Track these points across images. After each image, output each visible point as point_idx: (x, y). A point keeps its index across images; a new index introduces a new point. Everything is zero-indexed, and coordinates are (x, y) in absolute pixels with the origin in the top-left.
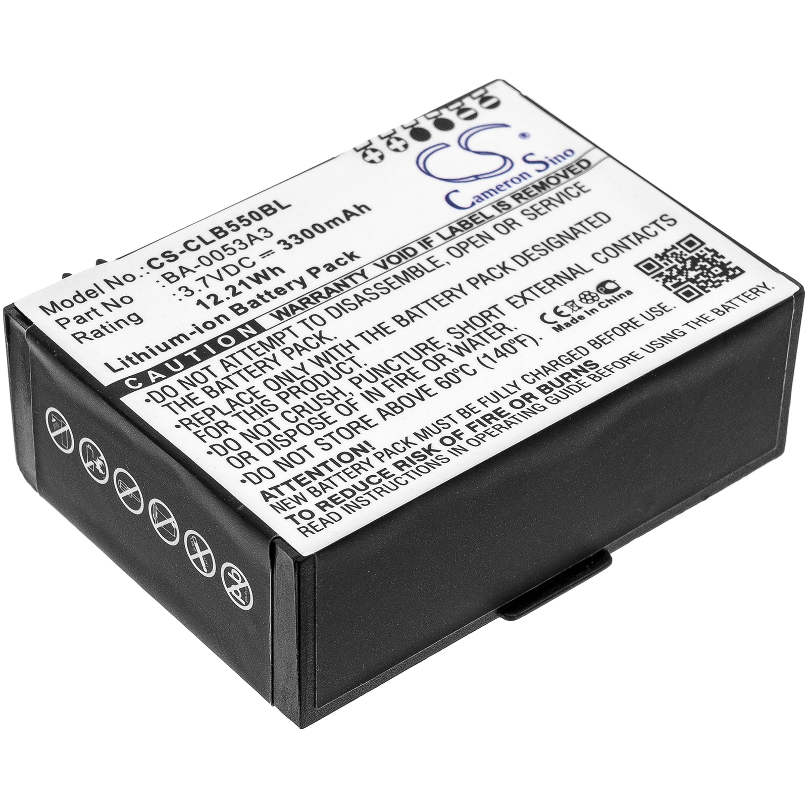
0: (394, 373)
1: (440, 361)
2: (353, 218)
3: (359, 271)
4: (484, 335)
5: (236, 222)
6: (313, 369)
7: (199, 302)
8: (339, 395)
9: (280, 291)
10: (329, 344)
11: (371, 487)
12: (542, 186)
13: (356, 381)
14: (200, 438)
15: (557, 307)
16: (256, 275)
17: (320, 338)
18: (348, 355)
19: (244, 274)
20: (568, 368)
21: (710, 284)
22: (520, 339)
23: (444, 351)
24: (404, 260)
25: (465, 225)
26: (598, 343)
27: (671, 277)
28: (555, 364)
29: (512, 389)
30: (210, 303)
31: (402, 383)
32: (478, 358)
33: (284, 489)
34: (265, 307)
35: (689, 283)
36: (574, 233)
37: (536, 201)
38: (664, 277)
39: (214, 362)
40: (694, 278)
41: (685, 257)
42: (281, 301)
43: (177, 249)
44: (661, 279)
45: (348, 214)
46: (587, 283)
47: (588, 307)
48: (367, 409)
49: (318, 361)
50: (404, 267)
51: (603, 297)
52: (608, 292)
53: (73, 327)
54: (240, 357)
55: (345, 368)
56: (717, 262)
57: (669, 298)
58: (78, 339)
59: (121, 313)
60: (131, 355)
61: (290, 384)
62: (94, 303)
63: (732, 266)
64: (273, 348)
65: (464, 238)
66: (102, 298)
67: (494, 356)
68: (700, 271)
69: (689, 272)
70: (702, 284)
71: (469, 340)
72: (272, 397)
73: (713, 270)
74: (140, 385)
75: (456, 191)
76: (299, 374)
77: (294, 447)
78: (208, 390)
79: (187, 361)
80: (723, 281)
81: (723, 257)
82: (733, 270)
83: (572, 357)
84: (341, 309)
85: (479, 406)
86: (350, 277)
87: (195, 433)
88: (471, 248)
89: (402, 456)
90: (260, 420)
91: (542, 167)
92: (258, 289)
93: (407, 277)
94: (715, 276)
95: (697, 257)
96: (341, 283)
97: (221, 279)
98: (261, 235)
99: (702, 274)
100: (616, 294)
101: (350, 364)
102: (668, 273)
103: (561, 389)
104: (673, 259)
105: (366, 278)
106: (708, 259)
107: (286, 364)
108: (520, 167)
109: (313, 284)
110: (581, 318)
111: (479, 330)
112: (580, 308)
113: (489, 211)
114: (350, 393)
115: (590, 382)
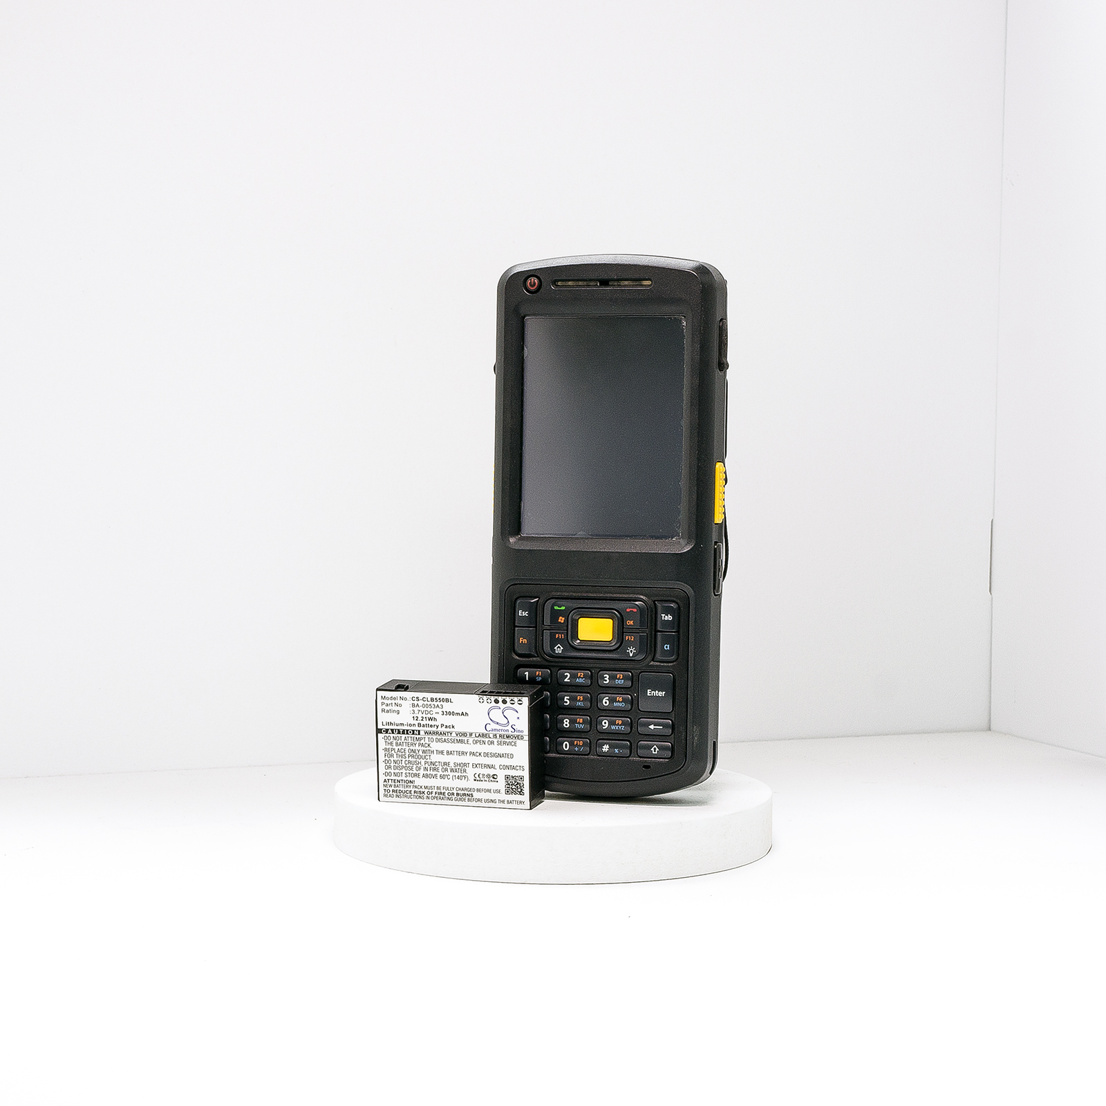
0: (434, 766)
1: (446, 770)
2: (462, 716)
3: (451, 732)
6: (421, 753)
7: (413, 717)
9: (431, 726)
10: (429, 748)
11: (405, 794)
12: (508, 737)
13: (426, 762)
15: (480, 774)
16: (430, 718)
17: (429, 745)
18: (430, 754)
19: (429, 716)
20: (466, 792)
21: (515, 793)
22: (465, 777)
23: (449, 768)
24: (462, 736)
25: (483, 735)
26: (478, 790)
28: (466, 789)
29: (452, 789)
30: (415, 718)
31: (434, 769)
33: (390, 781)
34: (425, 729)
35: (511, 789)
36: (501, 756)
37: (503, 740)
38: (508, 783)
39: (403, 736)
41: (517, 781)
42: (430, 729)
44: (506, 783)
45: (462, 714)
46: (492, 772)
47: (486, 779)
48: (422, 772)
49: (424, 752)
50: (461, 738)
51: (492, 779)
52: (494, 778)
53: (384, 707)
54: (410, 738)
55: (427, 757)
56: (522, 788)
57: (503, 791)
58: (382, 711)
59: (396, 708)
60: (389, 722)
61: (413, 753)
62: (393, 702)
63: (523, 791)
64: (418, 741)
65: (479, 739)
66: (396, 701)
67: (456, 777)
70: (513, 791)
71: (456, 769)
72: (407, 753)
73: (519, 789)
76: (417, 752)
77: (400, 772)
78: (397, 743)
79: (399, 733)
80: (518, 794)
83: (470, 790)
84: (439, 740)
85: (442, 789)
86: (448, 733)
88: (478, 743)
89: (417, 790)
90: (400, 759)
92: (428, 722)
93: (461, 741)
94: (518, 791)
95: (519, 783)
96: (445, 733)
97: (423, 714)
98: (440, 707)
99: (516, 789)
100: (494, 780)
101: (429, 757)
103: (460, 797)
104: (514, 780)
105: (451, 735)
107: (417, 747)
108: (509, 728)
109: (439, 728)
110: (482, 781)
112: (484, 778)
113: (491, 736)
114: (422, 765)
115: (467, 800)
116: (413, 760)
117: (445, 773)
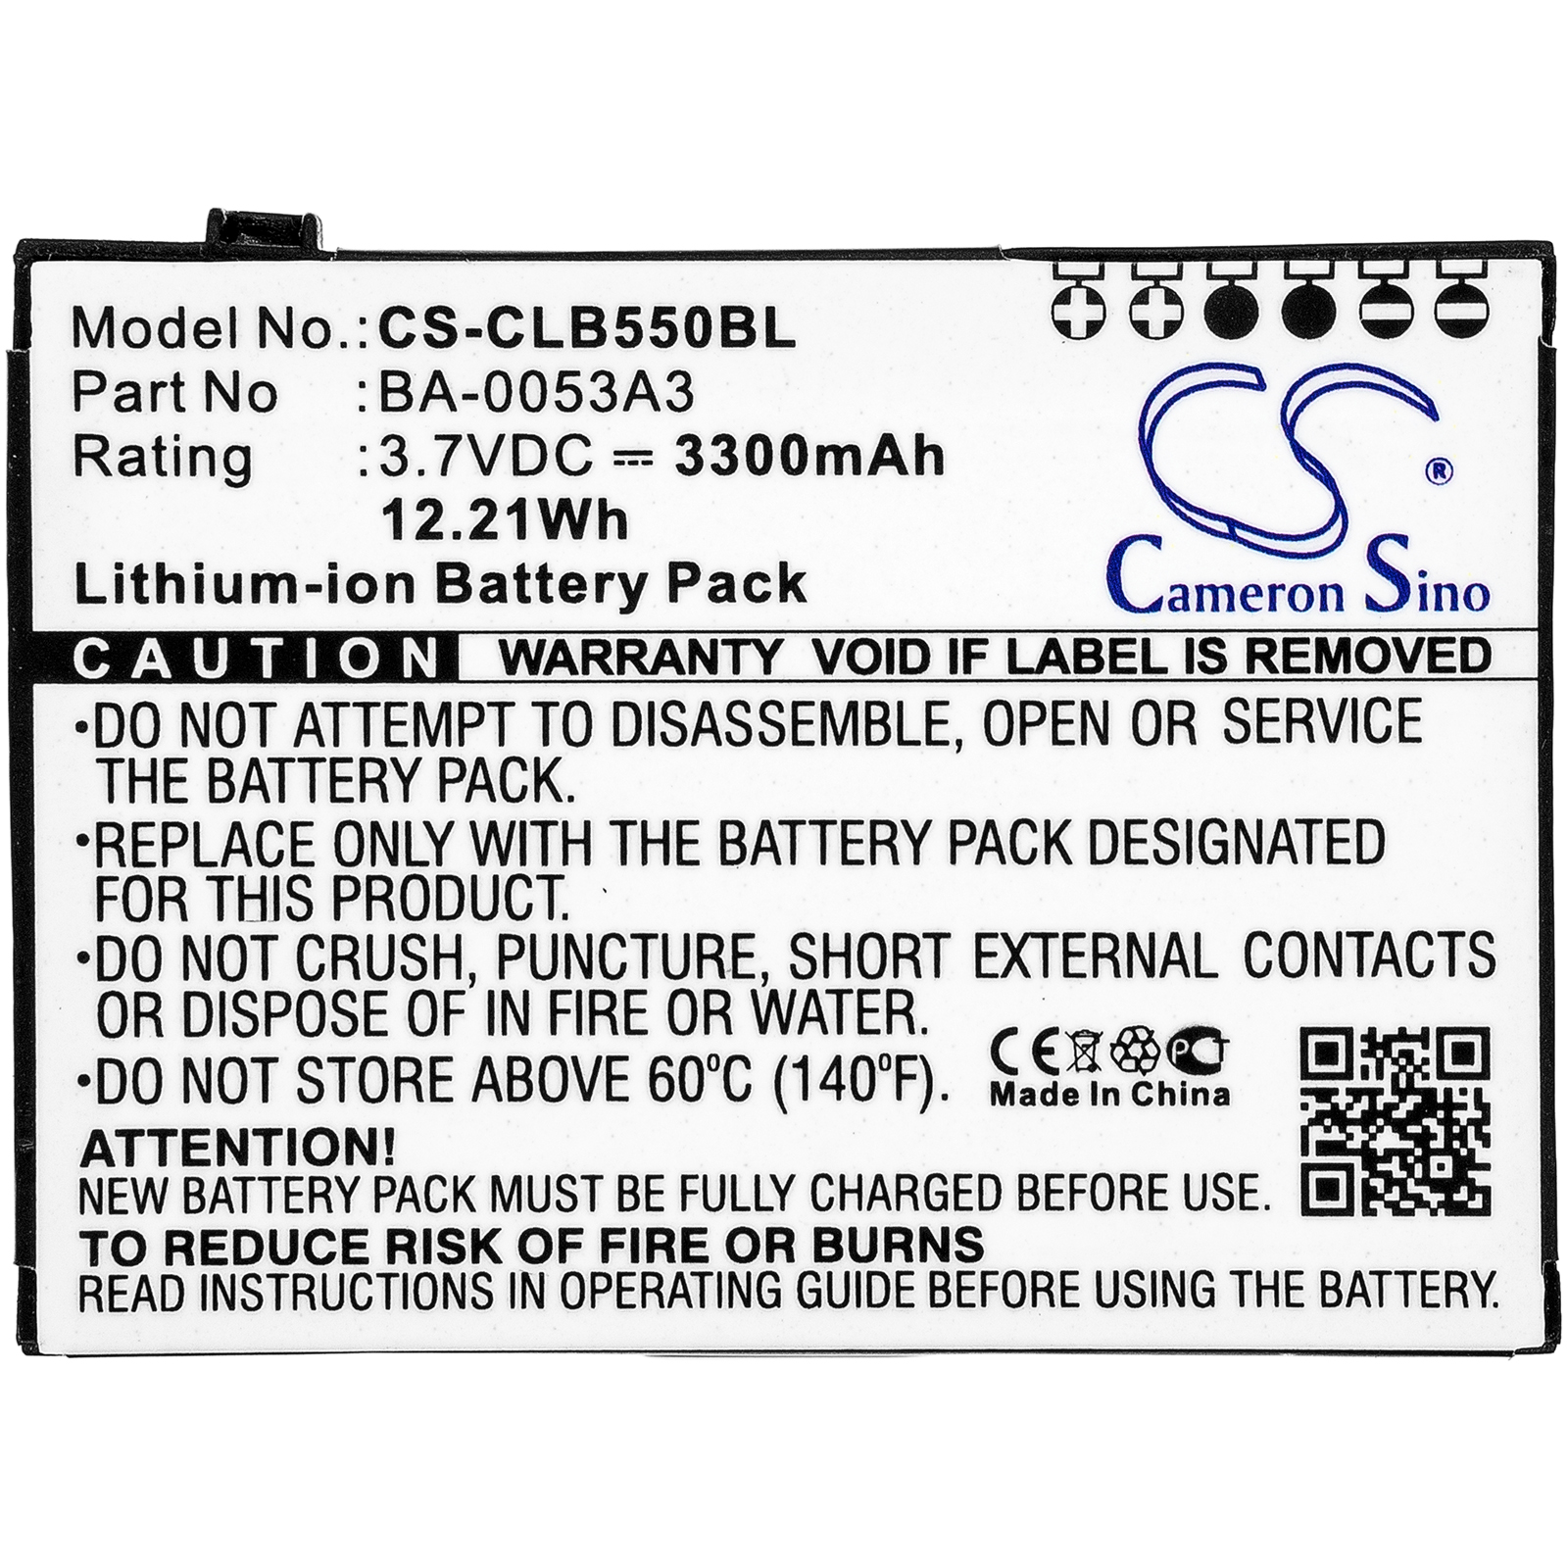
0: (598, 981)
1: (713, 1011)
2: (888, 472)
3: (768, 641)
4: (850, 1003)
5: (645, 319)
6: (458, 856)
7: (395, 508)
8: (448, 966)
9: (572, 587)
10: (547, 809)
11: (302, 1264)
12: (1335, 656)
13: (511, 948)
14: (101, 898)
15: (1054, 1031)
16: (565, 505)
17: (542, 778)
18: (555, 866)
19: (544, 485)
20: (919, 1219)
21: (1394, 1195)
22: (908, 1067)
23: (739, 991)
24: (881, 672)
25: (1086, 655)
26: (1037, 1192)
27: (1339, 1118)
28: (909, 1187)
29: (770, 1196)
30: (413, 520)
31: (589, 1015)
32: (785, 1058)
33: (146, 1147)
34: (506, 613)
35: (1357, 1161)
36: (1273, 843)
37: (1285, 690)
38: (1326, 1107)
39: (289, 698)
40: (1380, 1153)
41: (1419, 1083)
42: (549, 618)
43: (471, 314)
44: (1315, 1106)
45: (887, 453)
46: (1172, 1007)
47: (1110, 1075)
48: (467, 1042)
49: (490, 841)
50: (863, 693)
51: (1167, 1073)
53: (99, 415)
54: (351, 719)
55: (521, 895)
56: (1464, 1144)
57: (1280, 1173)
58: (80, 455)
59: (224, 428)
60: (150, 570)
61: (383, 866)
62: (192, 362)
63: (1480, 1178)
64: (433, 741)
65: (1052, 693)
66: (220, 358)
67: (816, 1074)
68: (1409, 1144)
69: (1388, 1129)
70: (1378, 1183)
71: (813, 994)
72: (324, 871)
73: (1434, 1160)
74: (104, 669)
75: (1156, 541)
76: (423, 848)
77: (253, 1047)
78: (221, 770)
79: (244, 662)
80: (1427, 1204)
81: (1486, 1140)
82: (1473, 1189)
83: (955, 1193)
84: (647, 725)
85: (670, 1197)
86: (736, 644)
87: (101, 880)
88: (1040, 735)
89: (421, 1222)
90: (250, 927)
92: (538, 550)
93: (847, 723)
94: (1425, 1180)
95: (1440, 1099)
96: (707, 650)
97: (486, 470)
98: (665, 391)
99: (1403, 1154)
100: (1195, 1081)
101: (539, 891)
102: (1342, 1100)
103: (853, 1267)
104: (1389, 1068)
105: (767, 670)
106: (1457, 1122)
107: (424, 805)
108: (1348, 567)
109: (655, 613)
110: (1071, 1096)
111: (857, 982)
112: (1093, 1067)
113: (1168, 652)
114: (472, 977)
115: (920, 1294)
116: (381, 927)
117: (698, 1044)
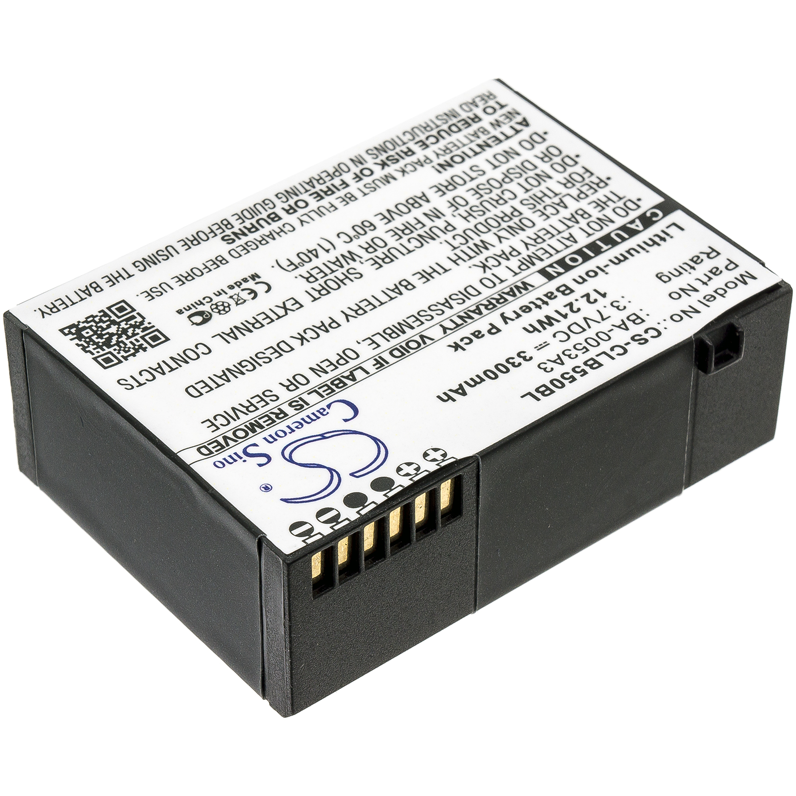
0: (414, 235)
1: (370, 247)
2: (456, 387)
3: (448, 332)
4: (327, 271)
5: (576, 376)
6: (490, 238)
7: (604, 295)
8: (465, 214)
9: (526, 309)
10: (476, 261)
11: (434, 133)
12: (253, 427)
13: (450, 228)
14: (587, 171)
15: (253, 299)
16: (551, 324)
17: (484, 267)
18: (458, 251)
19: (563, 325)
20: (251, 237)
21: (97, 319)
22: (293, 267)
23: (366, 256)
24: (404, 344)
25: (339, 383)
26: (219, 262)
27: (135, 326)
28: (263, 241)
29: (305, 218)
30: (594, 296)
31: (408, 227)
32: (335, 248)
33: (510, 132)
34: (540, 293)
35: (118, 320)
36: (226, 375)
37: (261, 411)
38: (142, 327)
39: (583, 241)
40: (112, 326)
41: (116, 347)
42: (525, 299)
43: (634, 347)
44: (146, 324)
45: (461, 391)
46: (221, 323)
47: (224, 298)
48: (440, 202)
49: (485, 245)
50: (403, 337)
51: (206, 308)
52: (200, 314)
53: (720, 262)
54: (559, 247)
55: (460, 240)
56: (85, 341)
57: (141, 305)
58: (713, 250)
59: (677, 283)
60: (661, 243)
61: (511, 224)
62: (705, 290)
63: (71, 336)
64: (529, 256)
65: (341, 369)
66: (699, 296)
67: (320, 251)
68: (104, 332)
69: (115, 332)
70: (104, 319)
71: (342, 266)
72: (527, 212)
73: (91, 333)
74: (648, 214)
75: (346, 420)
76: (503, 233)
77: (504, 168)
78: (586, 216)
79: (608, 240)
80: (83, 322)
81: (77, 345)
82: (70, 333)
83: (246, 248)
84: (465, 294)
85: (337, 203)
86: (458, 325)
87: (592, 174)
88: (334, 359)
89: (408, 160)
90: (536, 191)
91: (251, 450)
92: (547, 311)
93: (400, 328)
94: (90, 327)
95: (104, 347)
96: (466, 320)
97: (585, 319)
98: (550, 365)
99: (103, 329)
100: (193, 310)
101: (456, 243)
102: (137, 331)
103: (260, 216)
104: (129, 345)
105: (441, 326)
106: (92, 345)
107: (516, 242)
109: (494, 317)
110: (231, 287)
111: (331, 276)
112: (231, 297)
113: (313, 399)
114: (454, 216)
115: (233, 220)
116: (497, 211)
117: (368, 238)
